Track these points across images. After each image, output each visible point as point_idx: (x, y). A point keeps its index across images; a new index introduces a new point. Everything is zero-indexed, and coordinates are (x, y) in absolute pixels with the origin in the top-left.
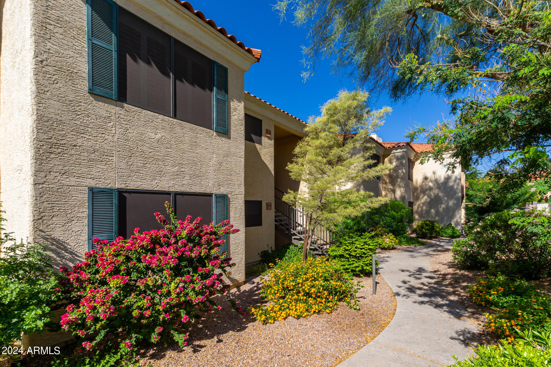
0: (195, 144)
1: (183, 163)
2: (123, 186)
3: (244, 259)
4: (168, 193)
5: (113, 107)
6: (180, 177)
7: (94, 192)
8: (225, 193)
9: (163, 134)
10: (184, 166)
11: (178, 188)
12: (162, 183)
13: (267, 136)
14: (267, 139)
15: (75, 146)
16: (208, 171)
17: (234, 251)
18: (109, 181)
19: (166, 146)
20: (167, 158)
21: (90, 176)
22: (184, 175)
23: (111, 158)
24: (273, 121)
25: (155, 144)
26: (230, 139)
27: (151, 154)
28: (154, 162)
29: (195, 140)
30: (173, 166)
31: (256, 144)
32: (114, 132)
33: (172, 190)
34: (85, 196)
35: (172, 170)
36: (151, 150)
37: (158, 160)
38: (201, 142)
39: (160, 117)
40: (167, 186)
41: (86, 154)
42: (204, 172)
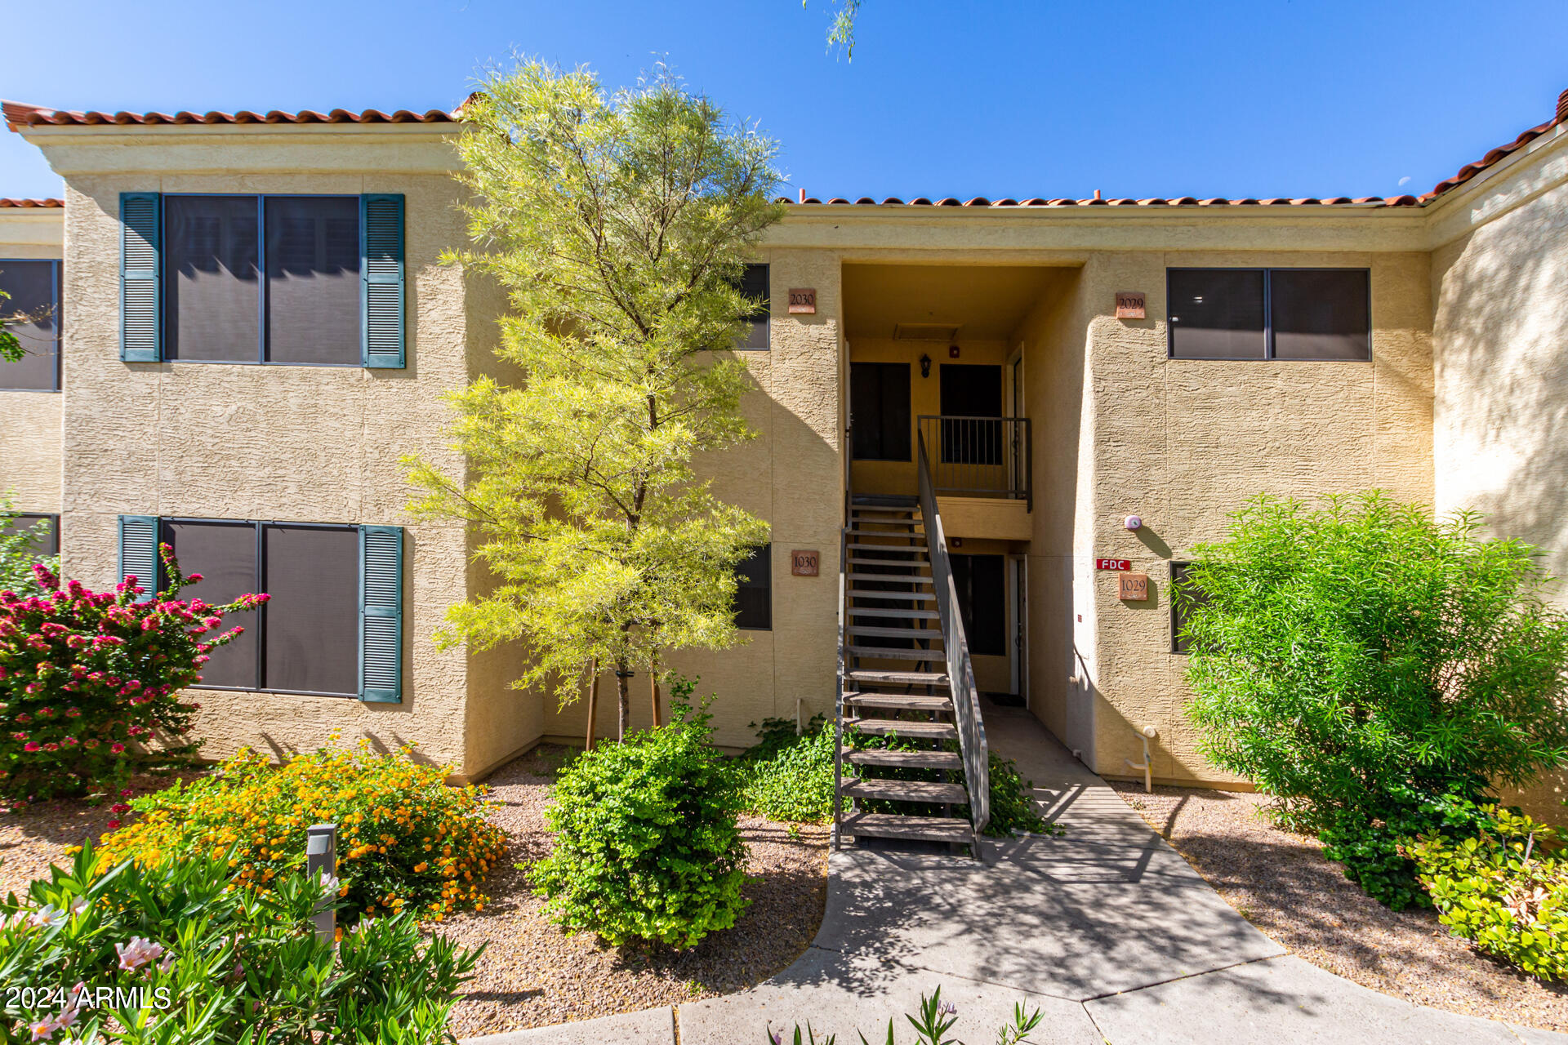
0: (313, 410)
1: (282, 457)
2: (168, 512)
3: (462, 712)
4: (248, 525)
5: (156, 374)
6: (274, 488)
7: (125, 524)
8: (397, 523)
9: (239, 404)
10: (284, 464)
11: (270, 515)
12: (236, 503)
13: (794, 315)
14: (795, 322)
15: (106, 451)
16: (348, 470)
17: (428, 682)
18: (148, 504)
19: (244, 426)
20: (246, 450)
21: (123, 497)
22: (284, 484)
23: (151, 464)
24: (831, 250)
25: (225, 427)
26: (416, 378)
27: (216, 447)
28: (222, 463)
29: (313, 402)
30: (262, 466)
31: (740, 354)
32: (156, 417)
33: (255, 517)
34: (113, 530)
35: (259, 474)
36: (217, 440)
37: (228, 457)
38: (330, 402)
39: (234, 370)
40: (247, 508)
41: (119, 463)
42: (335, 472)
